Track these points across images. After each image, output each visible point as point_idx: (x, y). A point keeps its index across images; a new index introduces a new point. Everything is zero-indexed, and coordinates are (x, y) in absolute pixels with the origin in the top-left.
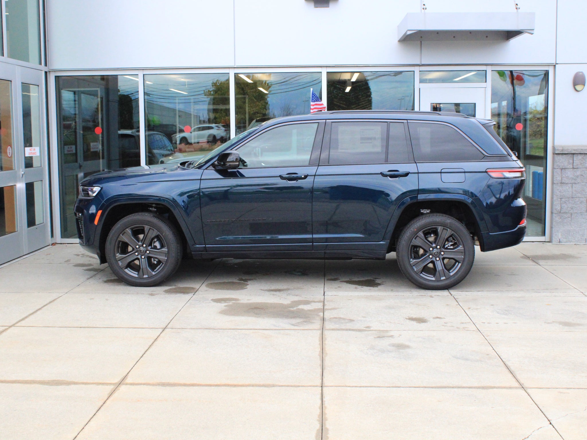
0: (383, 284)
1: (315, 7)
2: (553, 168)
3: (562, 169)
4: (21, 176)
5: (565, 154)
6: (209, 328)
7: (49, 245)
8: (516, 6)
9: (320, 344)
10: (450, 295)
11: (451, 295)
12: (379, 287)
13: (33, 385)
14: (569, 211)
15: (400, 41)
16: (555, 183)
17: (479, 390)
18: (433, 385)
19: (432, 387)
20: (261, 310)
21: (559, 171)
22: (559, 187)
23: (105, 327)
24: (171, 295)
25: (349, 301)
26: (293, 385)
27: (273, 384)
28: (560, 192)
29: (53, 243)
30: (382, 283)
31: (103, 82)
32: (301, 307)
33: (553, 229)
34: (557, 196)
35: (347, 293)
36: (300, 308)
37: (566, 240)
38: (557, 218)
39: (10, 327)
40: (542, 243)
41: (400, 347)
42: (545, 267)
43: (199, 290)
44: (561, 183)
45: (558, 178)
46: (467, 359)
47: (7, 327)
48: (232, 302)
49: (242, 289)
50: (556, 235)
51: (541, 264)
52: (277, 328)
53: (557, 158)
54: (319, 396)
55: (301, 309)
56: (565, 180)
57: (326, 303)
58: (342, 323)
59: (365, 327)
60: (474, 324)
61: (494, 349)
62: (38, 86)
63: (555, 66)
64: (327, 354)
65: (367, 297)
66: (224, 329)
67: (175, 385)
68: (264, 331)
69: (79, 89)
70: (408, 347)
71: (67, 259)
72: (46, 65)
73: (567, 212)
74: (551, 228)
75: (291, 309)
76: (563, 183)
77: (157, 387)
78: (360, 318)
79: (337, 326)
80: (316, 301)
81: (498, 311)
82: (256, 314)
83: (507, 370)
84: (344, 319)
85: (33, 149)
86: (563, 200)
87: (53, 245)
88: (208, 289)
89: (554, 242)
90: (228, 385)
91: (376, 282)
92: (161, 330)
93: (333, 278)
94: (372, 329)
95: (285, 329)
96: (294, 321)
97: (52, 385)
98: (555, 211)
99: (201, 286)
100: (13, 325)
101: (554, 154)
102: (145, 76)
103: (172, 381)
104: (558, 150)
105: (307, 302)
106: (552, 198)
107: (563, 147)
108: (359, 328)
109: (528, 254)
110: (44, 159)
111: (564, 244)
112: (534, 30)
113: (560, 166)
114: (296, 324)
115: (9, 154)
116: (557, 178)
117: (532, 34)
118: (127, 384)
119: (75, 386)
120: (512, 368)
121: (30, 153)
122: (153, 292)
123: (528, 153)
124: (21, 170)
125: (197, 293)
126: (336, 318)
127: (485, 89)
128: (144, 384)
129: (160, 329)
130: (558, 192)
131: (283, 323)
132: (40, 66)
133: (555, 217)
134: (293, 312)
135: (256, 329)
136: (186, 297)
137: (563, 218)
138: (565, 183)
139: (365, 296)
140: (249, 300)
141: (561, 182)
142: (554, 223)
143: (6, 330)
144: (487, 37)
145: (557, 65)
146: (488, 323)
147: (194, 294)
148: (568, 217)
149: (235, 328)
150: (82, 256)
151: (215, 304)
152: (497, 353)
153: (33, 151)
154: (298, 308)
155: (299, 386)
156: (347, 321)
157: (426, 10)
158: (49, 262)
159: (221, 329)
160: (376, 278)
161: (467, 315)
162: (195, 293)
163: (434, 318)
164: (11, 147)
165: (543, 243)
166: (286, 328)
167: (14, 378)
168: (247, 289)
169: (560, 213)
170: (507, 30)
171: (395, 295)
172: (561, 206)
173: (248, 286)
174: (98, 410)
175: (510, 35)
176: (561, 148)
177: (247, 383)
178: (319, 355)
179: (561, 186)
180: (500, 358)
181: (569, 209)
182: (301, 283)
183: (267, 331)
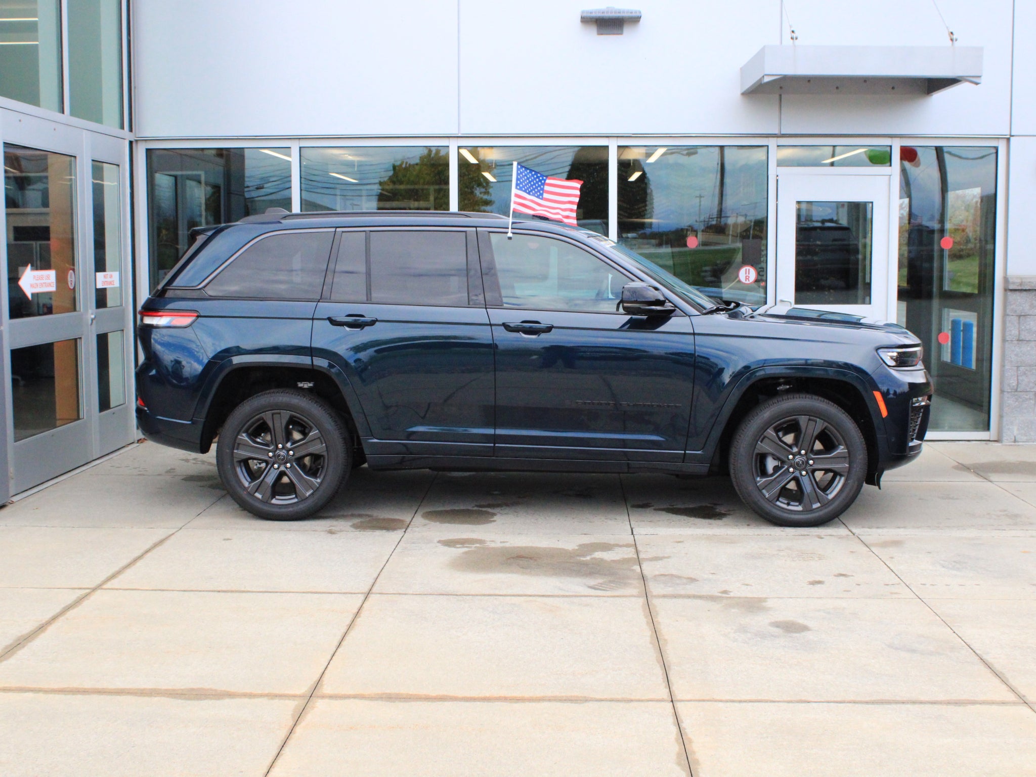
0: (729, 515)
1: (599, 33)
2: (1005, 315)
3: (1020, 316)
4: (90, 322)
5: (1025, 290)
6: (446, 593)
7: (133, 443)
8: (950, 37)
9: (648, 623)
10: (852, 534)
11: (854, 534)
12: (725, 520)
13: (156, 699)
14: (1031, 388)
15: (743, 94)
16: (1008, 341)
17: (950, 707)
18: (868, 699)
19: (867, 703)
20: (529, 561)
21: (1015, 319)
22: (1015, 347)
23: (261, 590)
24: (365, 533)
25: (679, 544)
26: (619, 697)
27: (585, 697)
28: (1017, 355)
29: (140, 439)
30: (728, 513)
32: (598, 555)
33: (1005, 419)
34: (1011, 362)
35: (671, 529)
36: (597, 557)
37: (1025, 438)
38: (1010, 401)
39: (94, 590)
40: (984, 442)
41: (791, 628)
42: (1002, 485)
43: (412, 523)
44: (1018, 340)
45: (1013, 332)
46: (913, 651)
47: (88, 591)
48: (475, 545)
49: (488, 523)
50: (1009, 429)
51: (992, 479)
52: (567, 594)
53: (1012, 297)
54: (671, 720)
55: (600, 558)
56: (1025, 335)
57: (639, 548)
58: (678, 584)
59: (720, 593)
60: (908, 586)
61: (954, 632)
62: (118, 165)
63: (1008, 139)
64: (666, 640)
65: (709, 538)
66: (472, 595)
67: (410, 698)
68: (544, 599)
69: (184, 173)
70: (804, 628)
71: (169, 468)
72: (131, 130)
73: (1028, 390)
74: (1001, 417)
75: (582, 559)
76: (1021, 340)
77: (380, 702)
78: (706, 576)
79: (669, 590)
80: (621, 544)
81: (941, 562)
82: (523, 568)
83: (989, 670)
84: (679, 577)
85: (109, 276)
86: (1022, 369)
87: (139, 442)
88: (427, 521)
89: (1006, 441)
90: (505, 699)
91: (717, 510)
92: (362, 597)
93: (641, 503)
94: (732, 595)
95: (580, 594)
96: (592, 582)
97: (189, 699)
98: (1007, 389)
99: (414, 517)
100: (99, 587)
101: (1006, 290)
102: (302, 149)
103: (403, 691)
104: (1013, 283)
105: (606, 547)
106: (1003, 366)
107: (1021, 279)
108: (710, 594)
109: (967, 461)
110: (127, 294)
111: (1023, 445)
112: (982, 77)
113: (1016, 311)
114: (597, 585)
115: (71, 284)
116: (1011, 331)
117: (977, 84)
118: (323, 697)
119: (232, 700)
120: (998, 667)
121: (104, 283)
122: (333, 528)
123: (946, 288)
124: (90, 311)
125: (409, 530)
126: (665, 575)
127: (890, 177)
128: (355, 697)
129: (360, 595)
130: (1013, 356)
131: (576, 585)
132: (122, 131)
133: (1008, 398)
134: (585, 564)
135: (530, 596)
136: (394, 536)
137: (1020, 400)
138: (1025, 341)
139: (705, 536)
140: (504, 542)
141: (1019, 338)
142: (1006, 409)
143: (87, 595)
144: (893, 88)
145: (1012, 138)
146: (931, 585)
147: (405, 532)
148: (1030, 399)
149: (492, 592)
150: (194, 462)
151: (446, 548)
152: (963, 639)
153: (109, 280)
154: (593, 556)
155: (632, 701)
156: (685, 581)
157: (797, 40)
158: (139, 473)
159: (469, 595)
160: (716, 504)
161: (891, 569)
162: (406, 529)
163: (835, 576)
164: (74, 272)
165: (986, 444)
166: (582, 594)
167: (119, 684)
168: (495, 523)
169: (1016, 391)
170: (928, 77)
171: (756, 534)
172: (1018, 380)
173: (495, 518)
174: (283, 746)
175: (933, 85)
176: (1019, 281)
177: (538, 693)
178: (651, 643)
179: (1018, 345)
180: (970, 648)
181: (1031, 385)
182: (588, 512)
183: (551, 599)
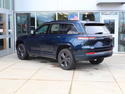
7: (14, 53)
9: (73, 73)
26: (66, 80)
27: (62, 80)
31: (27, 15)
54: (71, 83)
60: (109, 70)
61: (112, 75)
62: (12, 15)
69: (21, 16)
70: (93, 74)
78: (83, 68)
81: (116, 67)
85: (10, 30)
90: (52, 80)
94: (85, 70)
100: (6, 68)
102: (37, 13)
110: (13, 32)
115: (5, 31)
118: (30, 80)
124: (8, 35)
127: (117, 16)
129: (38, 70)
132: (12, 11)
144: (118, 4)
156: (80, 69)
